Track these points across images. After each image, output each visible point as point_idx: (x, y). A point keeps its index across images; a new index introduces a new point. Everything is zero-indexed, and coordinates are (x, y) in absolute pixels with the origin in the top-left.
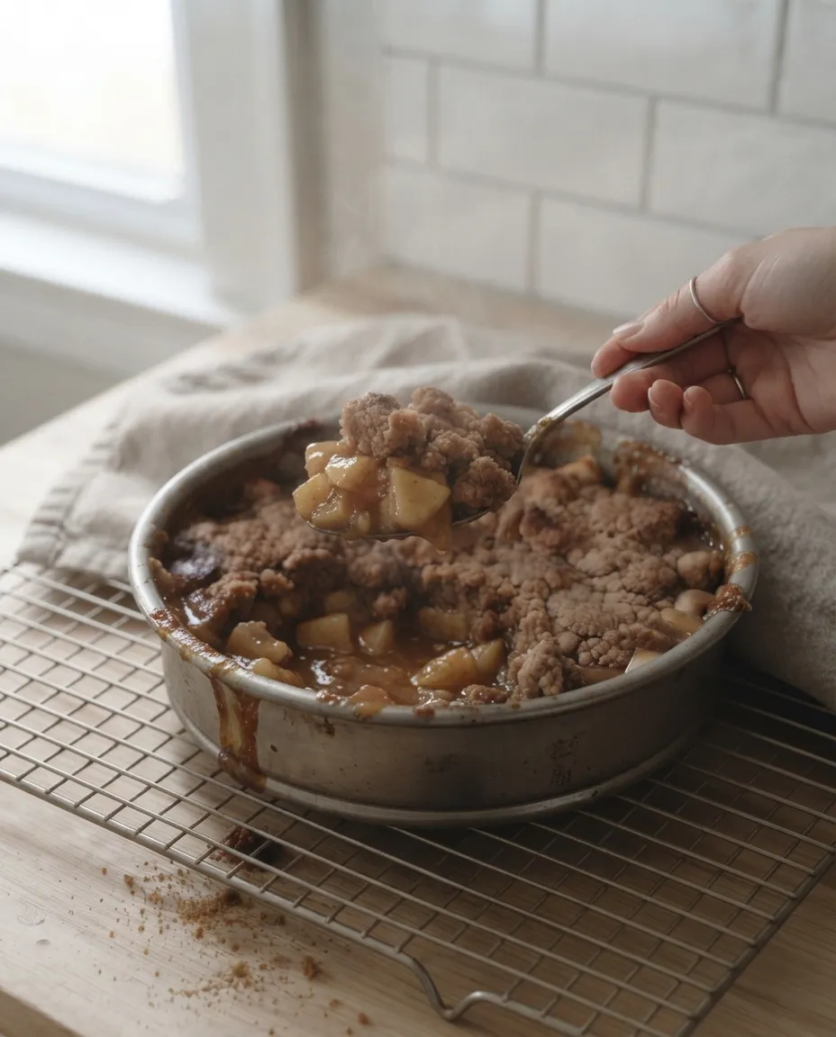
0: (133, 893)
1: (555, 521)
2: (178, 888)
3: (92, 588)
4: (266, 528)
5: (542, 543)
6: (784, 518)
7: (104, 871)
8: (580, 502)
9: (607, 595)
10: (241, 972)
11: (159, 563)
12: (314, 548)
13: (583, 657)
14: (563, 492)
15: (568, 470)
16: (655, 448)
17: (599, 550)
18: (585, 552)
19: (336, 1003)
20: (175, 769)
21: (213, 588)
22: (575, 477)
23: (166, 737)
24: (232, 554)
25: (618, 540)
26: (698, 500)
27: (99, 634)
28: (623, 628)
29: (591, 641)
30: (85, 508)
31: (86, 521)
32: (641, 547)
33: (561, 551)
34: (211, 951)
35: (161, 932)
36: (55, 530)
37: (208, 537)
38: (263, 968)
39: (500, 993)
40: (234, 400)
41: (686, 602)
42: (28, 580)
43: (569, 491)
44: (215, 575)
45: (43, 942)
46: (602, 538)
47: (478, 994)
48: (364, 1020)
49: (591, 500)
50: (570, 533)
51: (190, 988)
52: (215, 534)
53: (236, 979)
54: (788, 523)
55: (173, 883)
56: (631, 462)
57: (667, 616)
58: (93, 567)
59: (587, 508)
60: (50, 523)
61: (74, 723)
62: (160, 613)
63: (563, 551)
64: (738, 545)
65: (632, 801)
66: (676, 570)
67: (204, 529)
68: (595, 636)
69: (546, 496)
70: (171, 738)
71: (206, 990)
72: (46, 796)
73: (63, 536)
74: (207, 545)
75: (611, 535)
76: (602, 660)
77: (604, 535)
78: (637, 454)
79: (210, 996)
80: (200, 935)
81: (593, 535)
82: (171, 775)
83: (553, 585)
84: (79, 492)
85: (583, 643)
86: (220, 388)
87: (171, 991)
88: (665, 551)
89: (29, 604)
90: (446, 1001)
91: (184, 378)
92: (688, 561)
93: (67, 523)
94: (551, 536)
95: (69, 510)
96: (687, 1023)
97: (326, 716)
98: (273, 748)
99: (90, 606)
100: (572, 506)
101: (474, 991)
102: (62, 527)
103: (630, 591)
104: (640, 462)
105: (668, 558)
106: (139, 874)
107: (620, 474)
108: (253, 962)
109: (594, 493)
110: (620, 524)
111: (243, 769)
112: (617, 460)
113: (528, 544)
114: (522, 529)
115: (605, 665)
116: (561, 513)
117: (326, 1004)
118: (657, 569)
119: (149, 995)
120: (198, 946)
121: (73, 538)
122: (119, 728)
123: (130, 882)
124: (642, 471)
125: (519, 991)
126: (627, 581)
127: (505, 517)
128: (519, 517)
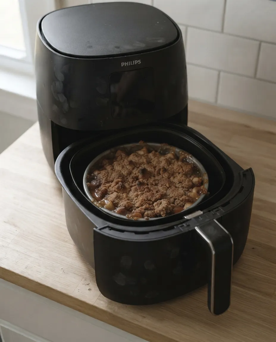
8: (172, 165)
9: (179, 189)
13: (176, 204)
14: (168, 163)
15: (168, 156)
17: (177, 177)
18: (174, 178)
21: (100, 189)
22: (170, 158)
24: (102, 179)
25: (180, 175)
28: (183, 197)
29: (177, 200)
32: (185, 177)
37: (97, 175)
41: (195, 190)
44: (100, 185)
46: (177, 174)
49: (174, 164)
50: (170, 173)
57: (192, 194)
59: (174, 166)
63: (169, 178)
66: (192, 182)
67: (96, 173)
69: (165, 164)
74: (97, 177)
75: (179, 173)
76: (179, 205)
81: (175, 173)
83: (168, 187)
85: (175, 201)
88: (190, 177)
92: (195, 180)
94: (167, 174)
100: (170, 166)
103: (183, 188)
105: (191, 179)
107: (180, 156)
109: (174, 162)
110: (181, 170)
113: (162, 176)
114: (161, 172)
116: (168, 168)
118: (189, 182)
126: (183, 185)
127: (157, 169)
128: (160, 170)
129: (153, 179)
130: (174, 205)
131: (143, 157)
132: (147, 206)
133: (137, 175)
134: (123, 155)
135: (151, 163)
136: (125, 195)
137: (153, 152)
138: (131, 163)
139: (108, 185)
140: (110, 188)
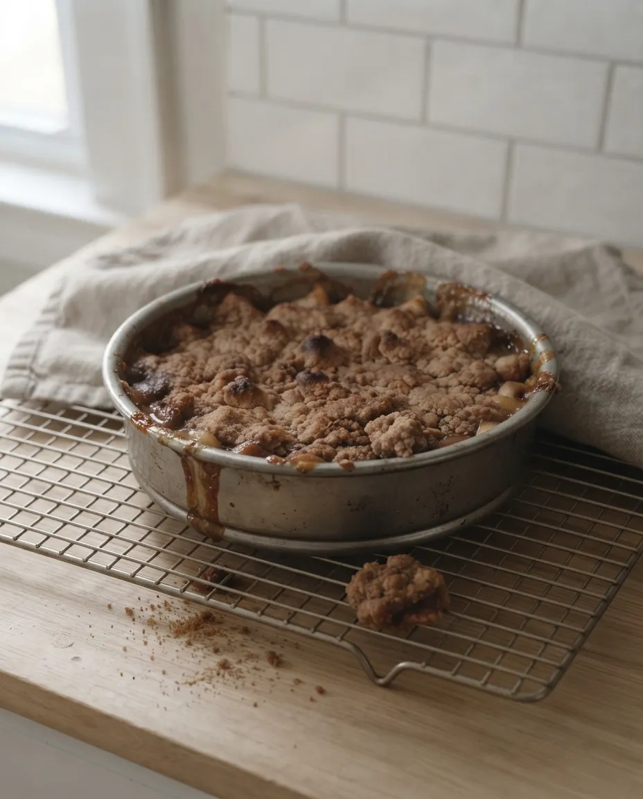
0: (134, 620)
1: (403, 341)
2: (166, 613)
3: (62, 412)
4: (195, 357)
5: (397, 356)
6: (565, 328)
7: (110, 607)
8: (416, 328)
9: (450, 389)
10: (224, 666)
11: (126, 383)
12: (233, 367)
13: (443, 429)
14: (404, 322)
15: (404, 307)
16: (466, 286)
17: (439, 359)
18: (429, 361)
19: (298, 682)
20: (150, 532)
21: (167, 399)
22: (410, 311)
23: (139, 511)
24: (174, 376)
25: (450, 351)
26: (503, 320)
27: (75, 444)
28: (467, 408)
29: (447, 419)
30: (47, 355)
31: (49, 364)
32: (468, 355)
33: (410, 361)
34: (200, 653)
35: (160, 644)
36: (26, 372)
37: (154, 366)
38: (240, 662)
39: (419, 662)
40: (147, 271)
41: (506, 391)
42: (11, 410)
43: (409, 321)
44: (166, 391)
45: (76, 658)
46: (439, 351)
47: (402, 665)
48: (321, 691)
49: (424, 327)
50: (415, 349)
51: (191, 680)
52: (158, 363)
53: (222, 672)
54: (568, 332)
55: (162, 610)
56: (450, 298)
57: (496, 400)
58: (60, 397)
59: (424, 332)
60: (22, 368)
61: (69, 506)
62: (137, 415)
63: (412, 361)
64: (540, 347)
65: (490, 529)
66: (495, 369)
67: (150, 360)
68: (449, 414)
69: (393, 325)
70: (143, 512)
71: (203, 679)
72: (60, 557)
73: (33, 376)
74: (154, 371)
75: (445, 349)
76: (457, 430)
77: (440, 348)
78: (453, 292)
79: (205, 684)
80: (189, 644)
81: (432, 349)
82: (147, 537)
83: (411, 384)
84: (40, 344)
85: (442, 420)
86: (129, 264)
87: (177, 683)
88: (485, 357)
89: (16, 427)
90: (379, 672)
91: (102, 258)
92: (503, 363)
93: (35, 366)
94: (401, 352)
95: (35, 357)
96: (568, 655)
97: (273, 474)
98: (232, 505)
99: (64, 425)
100: (413, 332)
101: (399, 663)
102: (32, 370)
103: (465, 385)
104: (456, 298)
105: (489, 361)
106: (136, 607)
107: (441, 307)
108: (231, 659)
109: (425, 323)
110: (450, 340)
111: (206, 525)
112: (438, 298)
113: (387, 358)
114: (381, 348)
115: (461, 433)
116: (406, 337)
117: (291, 683)
118: (483, 368)
119: (161, 686)
120: (190, 650)
121: (42, 377)
122: (103, 507)
123: (130, 612)
124: (459, 304)
125: (432, 659)
126: (462, 378)
127: (367, 342)
128: (377, 341)
129: (354, 367)
130: (437, 430)
131: (315, 313)
132: (343, 432)
133: (298, 357)
134: (245, 308)
135: (344, 326)
136: (258, 412)
137: (350, 297)
138: (274, 327)
139: (194, 389)
140: (204, 395)
